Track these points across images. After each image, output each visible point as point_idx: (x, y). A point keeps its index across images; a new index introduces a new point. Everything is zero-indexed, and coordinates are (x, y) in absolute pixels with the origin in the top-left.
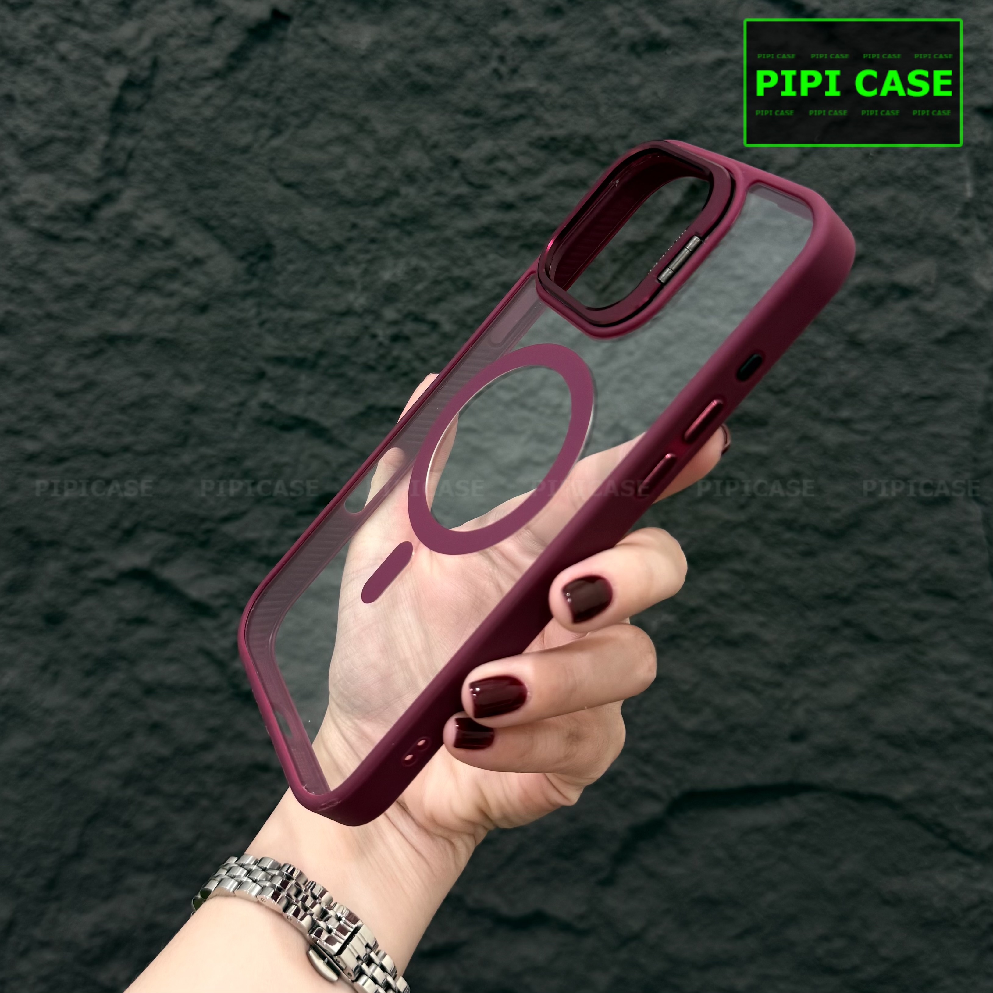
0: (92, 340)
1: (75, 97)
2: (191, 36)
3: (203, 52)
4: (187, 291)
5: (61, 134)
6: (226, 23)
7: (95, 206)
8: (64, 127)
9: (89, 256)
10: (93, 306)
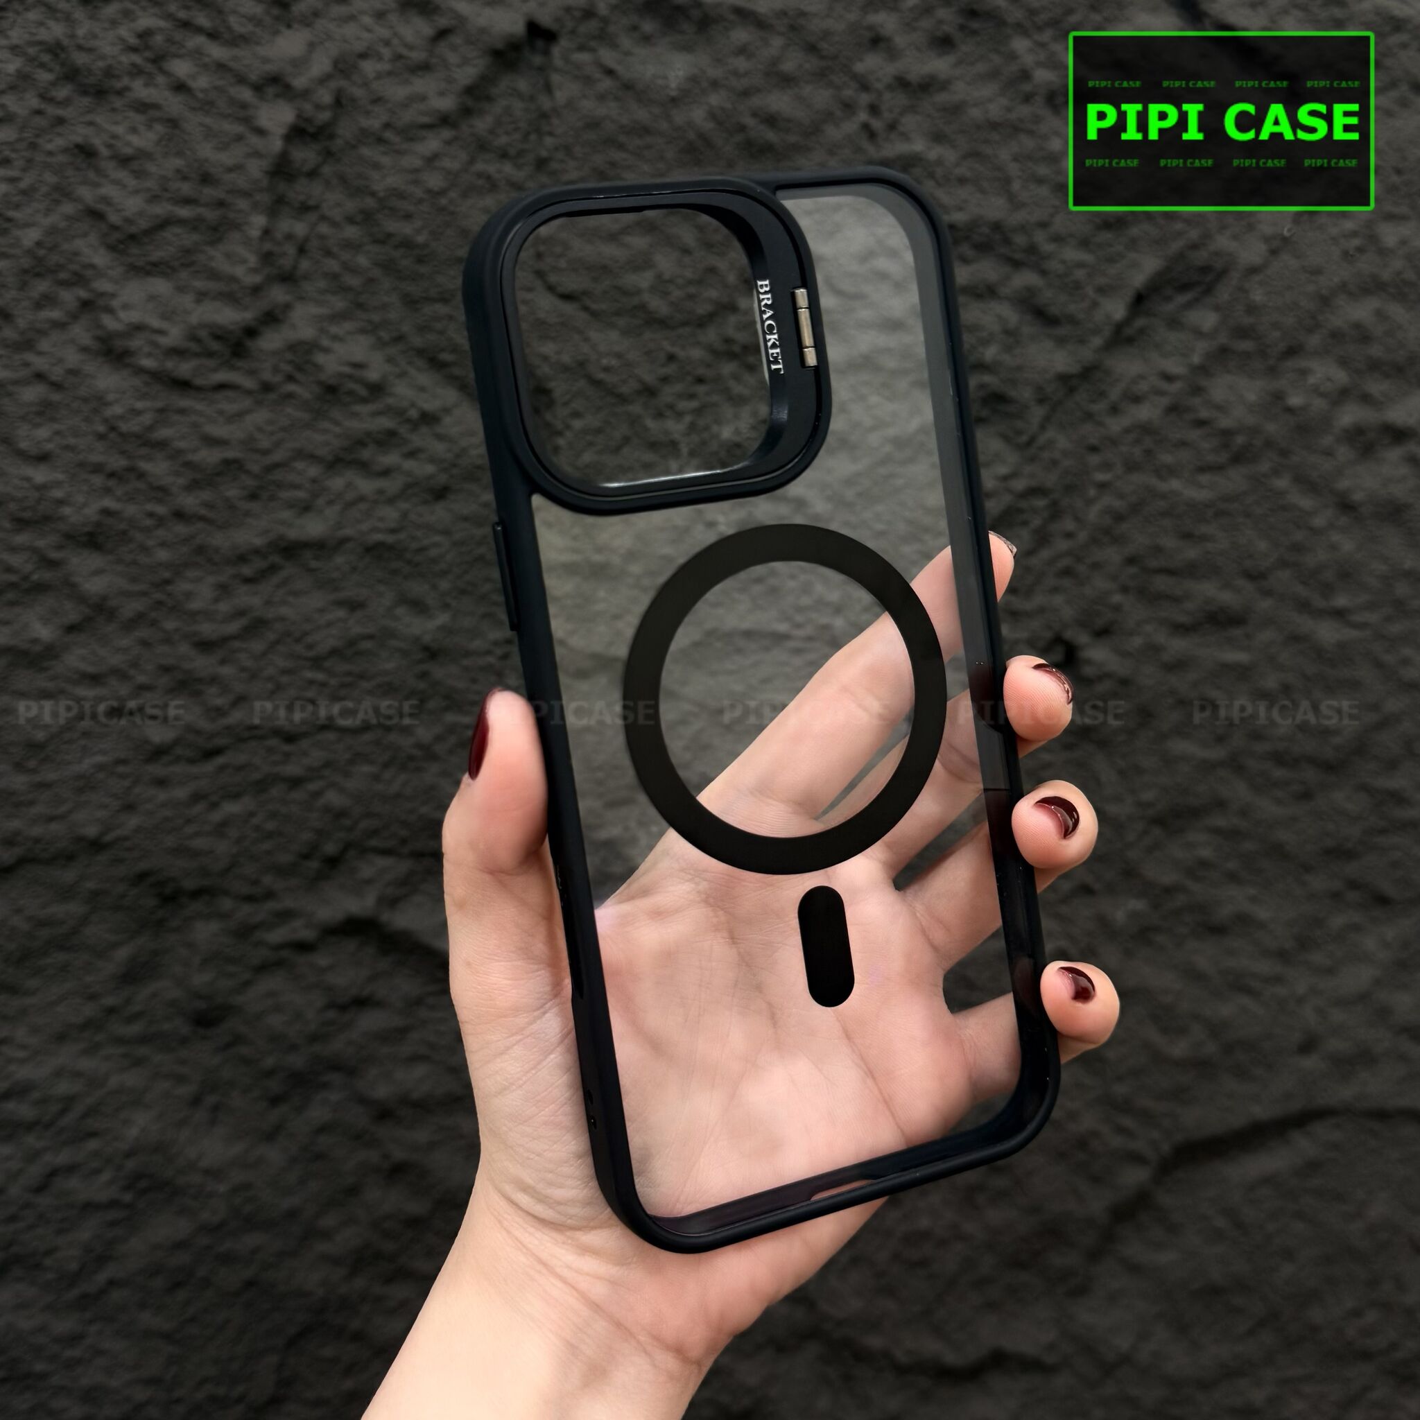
0: (257, 552)
1: (206, 151)
2: (399, 57)
3: (420, 85)
4: (409, 465)
5: (184, 212)
6: (457, 40)
7: (252, 332)
8: (188, 201)
9: (240, 415)
10: (253, 496)
